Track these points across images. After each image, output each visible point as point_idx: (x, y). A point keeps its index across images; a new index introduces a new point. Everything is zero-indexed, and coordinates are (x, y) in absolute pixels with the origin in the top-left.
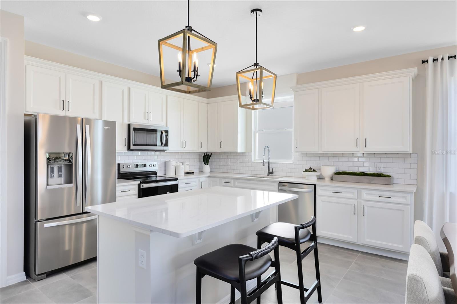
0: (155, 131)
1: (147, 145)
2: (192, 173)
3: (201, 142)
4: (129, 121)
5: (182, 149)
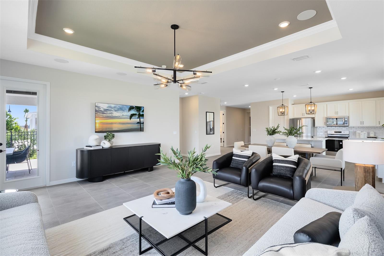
2: (375, 138)
3: (379, 121)
4: (327, 115)
5: (361, 125)
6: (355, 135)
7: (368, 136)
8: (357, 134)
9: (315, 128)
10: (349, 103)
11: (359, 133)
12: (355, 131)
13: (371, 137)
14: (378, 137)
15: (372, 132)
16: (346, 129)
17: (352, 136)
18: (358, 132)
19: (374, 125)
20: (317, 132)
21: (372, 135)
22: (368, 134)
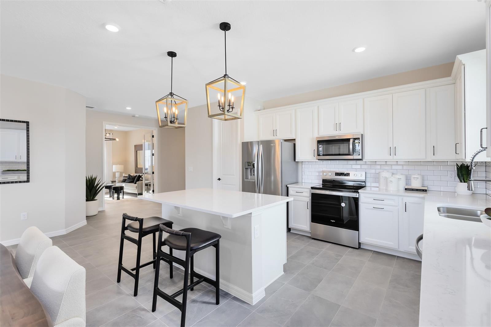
0: (348, 140)
1: (339, 155)
2: (423, 190)
3: (434, 146)
4: (318, 134)
5: (391, 157)
6: (378, 182)
7: (407, 184)
8: (382, 181)
9: (300, 165)
10: (364, 100)
11: (386, 179)
12: (377, 171)
13: (413, 190)
14: (431, 188)
15: (416, 176)
16: (359, 167)
17: (372, 185)
18: (385, 174)
19: (421, 157)
20: (303, 174)
21: (416, 184)
22: (408, 180)
